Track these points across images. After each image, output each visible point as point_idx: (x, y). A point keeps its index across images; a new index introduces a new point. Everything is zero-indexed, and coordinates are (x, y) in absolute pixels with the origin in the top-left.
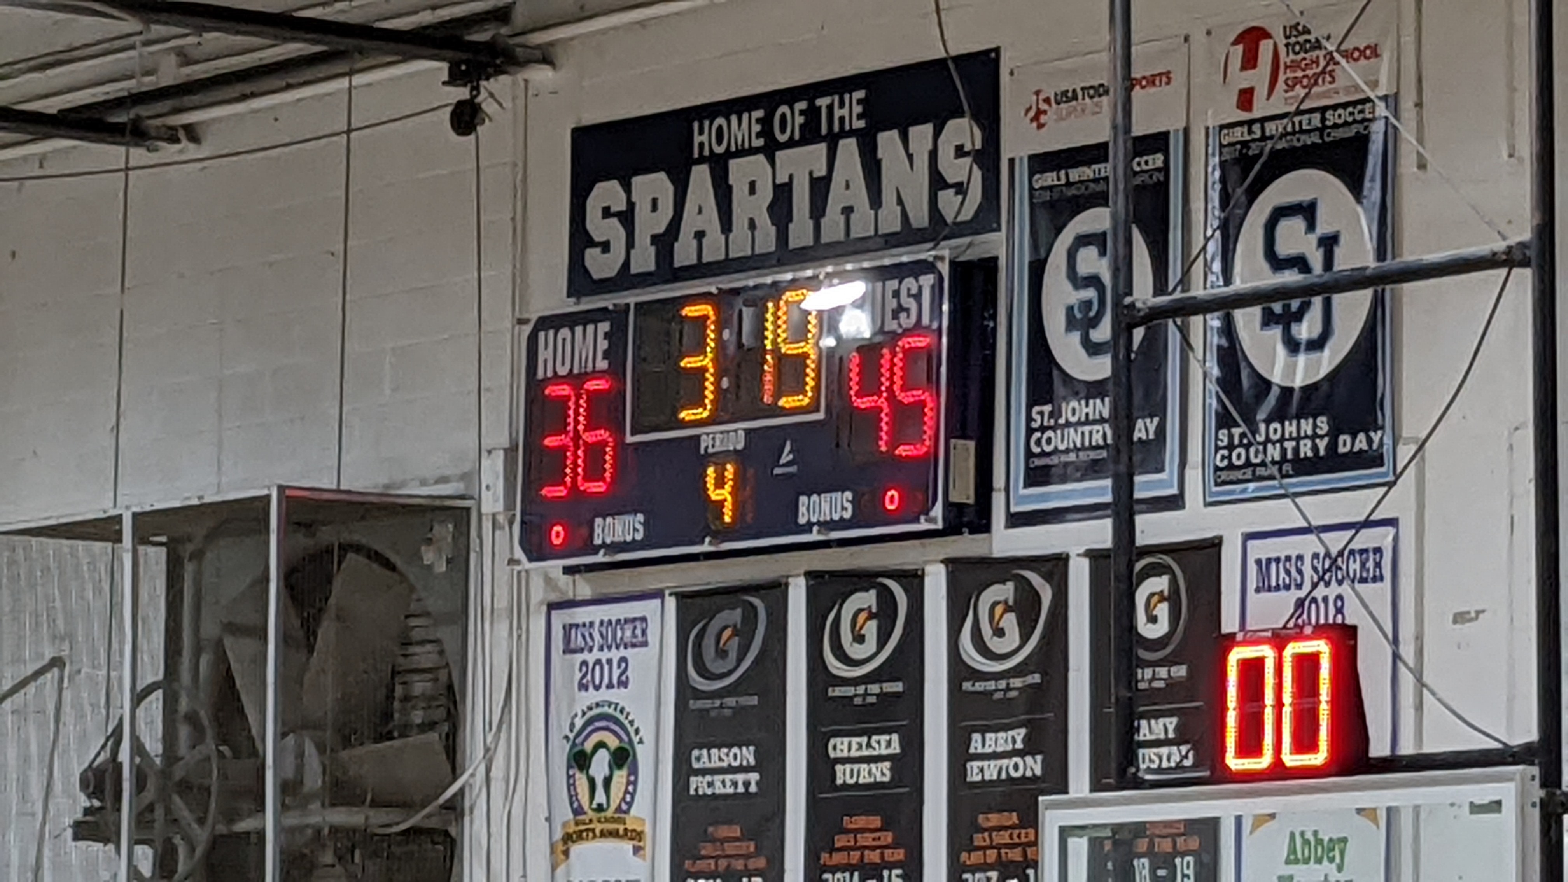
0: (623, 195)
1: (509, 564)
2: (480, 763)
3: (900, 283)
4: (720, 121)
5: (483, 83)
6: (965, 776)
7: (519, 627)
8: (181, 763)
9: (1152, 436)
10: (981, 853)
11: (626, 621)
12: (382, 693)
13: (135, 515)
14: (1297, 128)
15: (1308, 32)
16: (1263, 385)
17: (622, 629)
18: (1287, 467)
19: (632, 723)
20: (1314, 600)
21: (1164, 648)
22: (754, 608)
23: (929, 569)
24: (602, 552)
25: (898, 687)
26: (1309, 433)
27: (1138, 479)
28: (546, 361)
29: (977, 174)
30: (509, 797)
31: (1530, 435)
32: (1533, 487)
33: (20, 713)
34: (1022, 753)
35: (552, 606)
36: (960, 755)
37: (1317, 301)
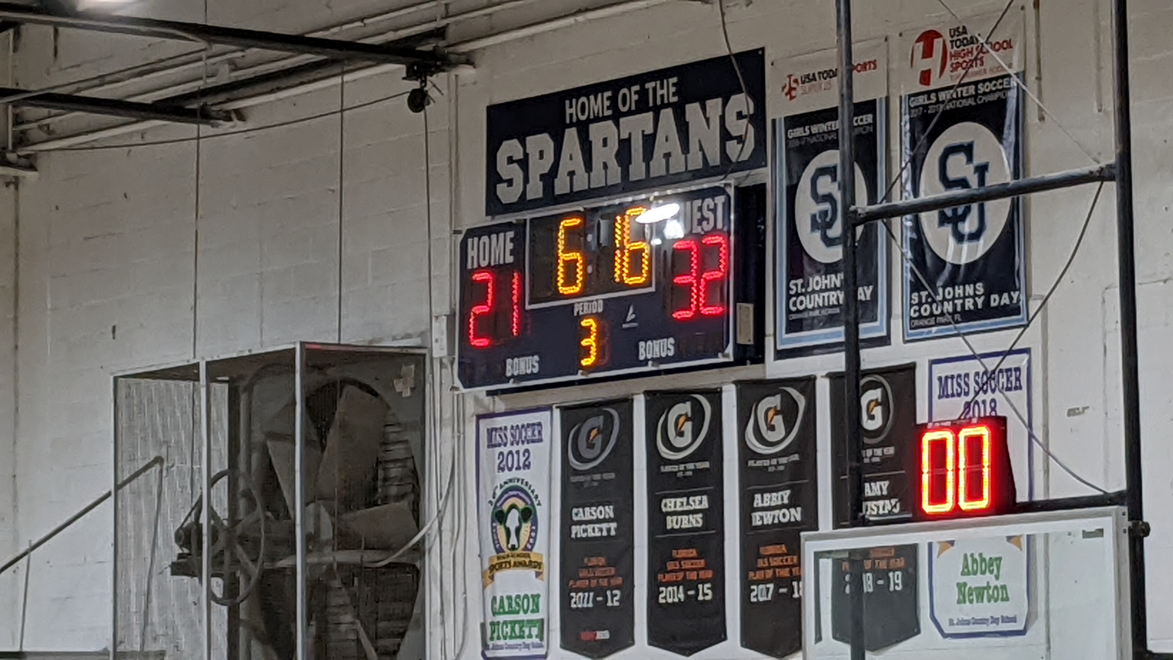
0: (521, 148)
1: (451, 390)
2: (435, 520)
3: (702, 203)
4: (583, 99)
5: (428, 78)
6: (751, 522)
7: (459, 432)
8: (241, 523)
9: (868, 298)
10: (762, 572)
11: (528, 425)
12: (370, 477)
13: (208, 363)
14: (959, 96)
15: (965, 32)
16: (941, 263)
17: (526, 431)
18: (957, 317)
19: (533, 492)
20: (977, 403)
21: (879, 436)
22: (611, 416)
23: (725, 388)
24: (512, 380)
25: (706, 465)
26: (972, 293)
27: (862, 326)
28: (473, 258)
29: (751, 129)
30: (454, 542)
31: (1116, 292)
32: (1119, 326)
33: (136, 494)
34: (788, 506)
35: (480, 417)
36: (747, 508)
37: (975, 207)
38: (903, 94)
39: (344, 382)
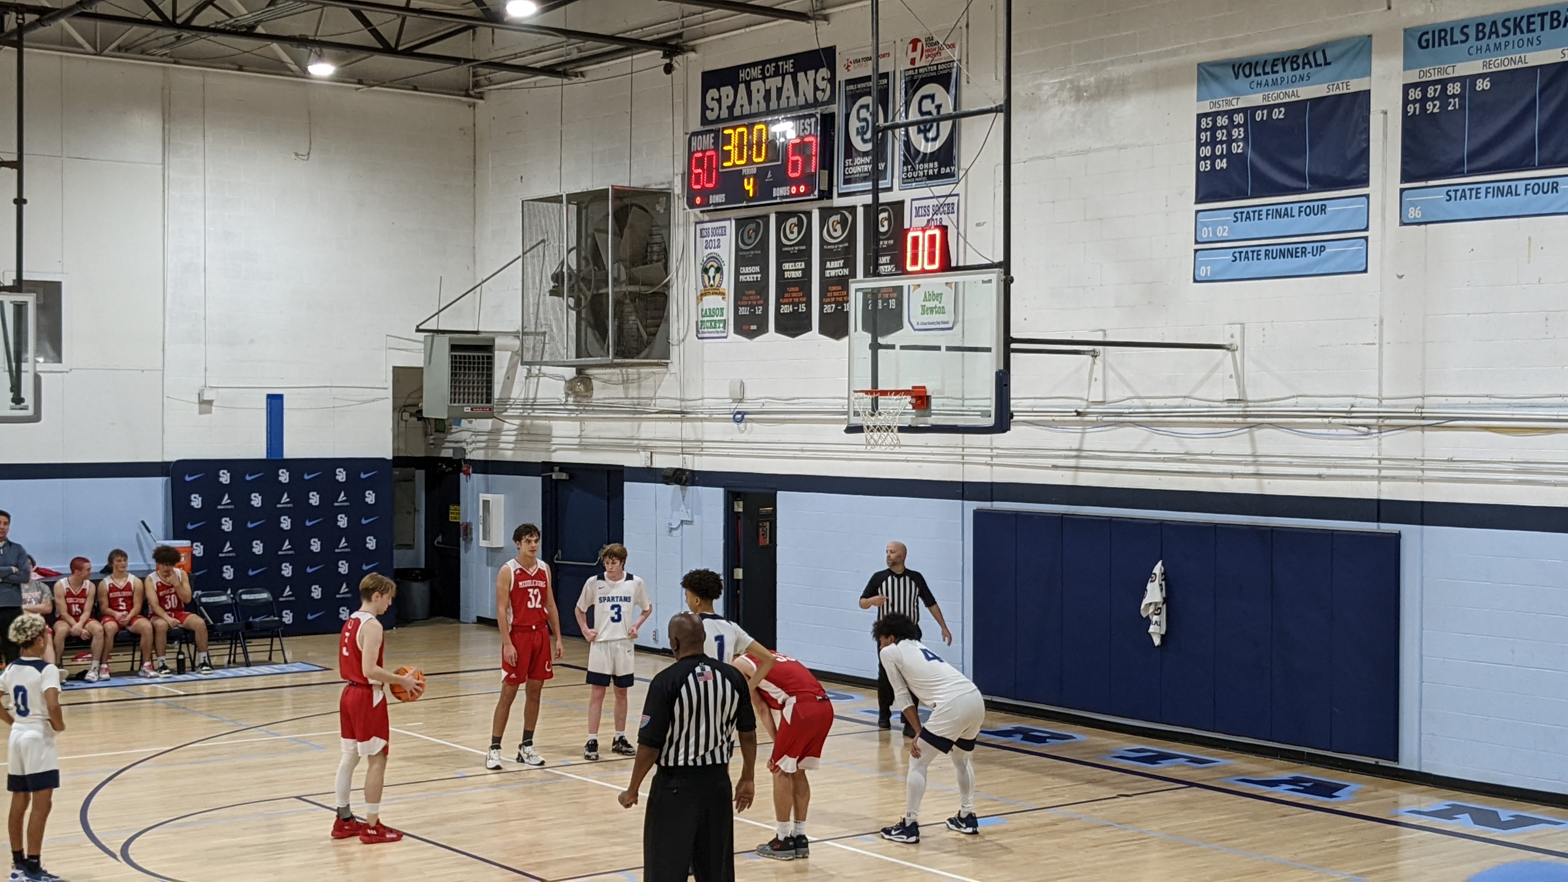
0: (718, 93)
1: (683, 208)
2: (675, 271)
3: (805, 121)
4: (748, 69)
5: (674, 58)
6: (825, 275)
7: (686, 229)
8: (582, 272)
9: (883, 168)
10: (830, 298)
11: (720, 227)
12: (644, 250)
13: (567, 195)
14: (929, 71)
15: (932, 39)
16: (918, 152)
17: (718, 230)
18: (925, 178)
19: (721, 259)
20: (934, 219)
21: (886, 235)
22: (759, 224)
23: (813, 211)
24: (712, 206)
25: (804, 247)
26: (932, 167)
27: (880, 182)
28: (694, 146)
29: (829, 86)
30: (684, 282)
31: (1002, 167)
32: (1002, 183)
33: (532, 257)
34: (842, 268)
35: (696, 223)
36: (823, 268)
37: (935, 124)
38: (902, 69)
39: (632, 205)
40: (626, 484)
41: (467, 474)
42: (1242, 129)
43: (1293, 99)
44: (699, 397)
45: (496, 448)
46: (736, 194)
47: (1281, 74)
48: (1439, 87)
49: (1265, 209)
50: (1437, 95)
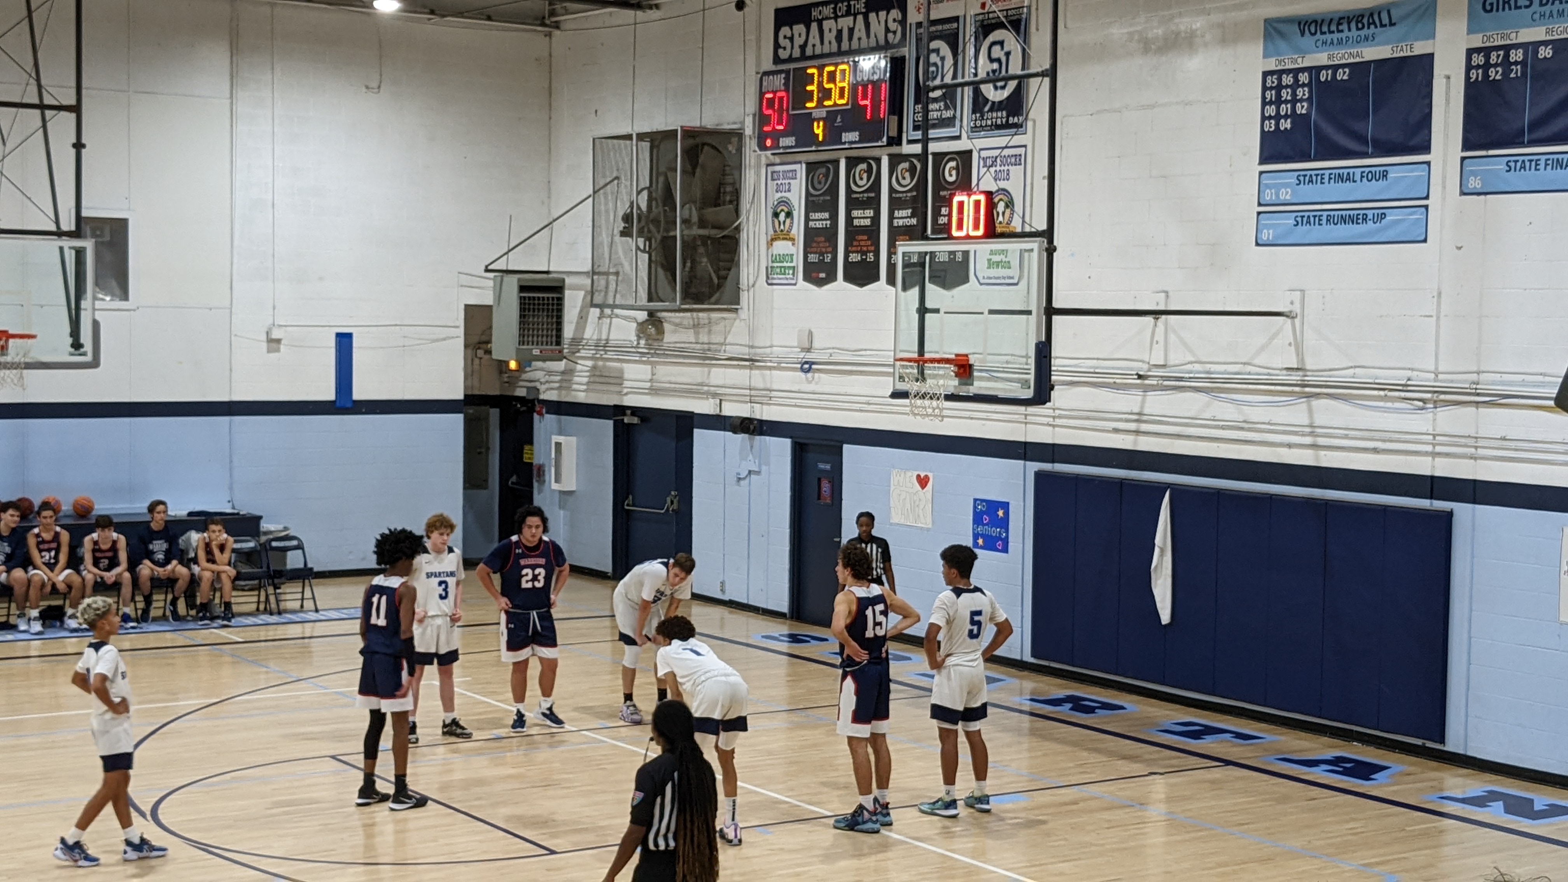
0: (790, 31)
1: (752, 152)
2: (745, 215)
4: (820, 8)
6: (893, 224)
7: (758, 172)
8: (653, 213)
9: (952, 116)
11: (790, 171)
12: (716, 191)
13: (637, 134)
14: (999, 16)
16: (986, 101)
18: (993, 127)
19: (792, 203)
22: (828, 169)
23: (883, 157)
24: (782, 149)
25: (873, 195)
26: (1000, 116)
27: (949, 129)
28: (765, 86)
29: (900, 27)
30: (755, 225)
33: (603, 196)
34: (910, 217)
35: (768, 165)
36: (891, 217)
38: (973, 13)
39: (704, 144)
40: (696, 431)
41: (540, 414)
42: (1306, 89)
43: (1358, 60)
44: (768, 344)
45: (569, 388)
46: (806, 138)
47: (1346, 32)
48: (1502, 53)
49: (1327, 172)
50: (1499, 61)
